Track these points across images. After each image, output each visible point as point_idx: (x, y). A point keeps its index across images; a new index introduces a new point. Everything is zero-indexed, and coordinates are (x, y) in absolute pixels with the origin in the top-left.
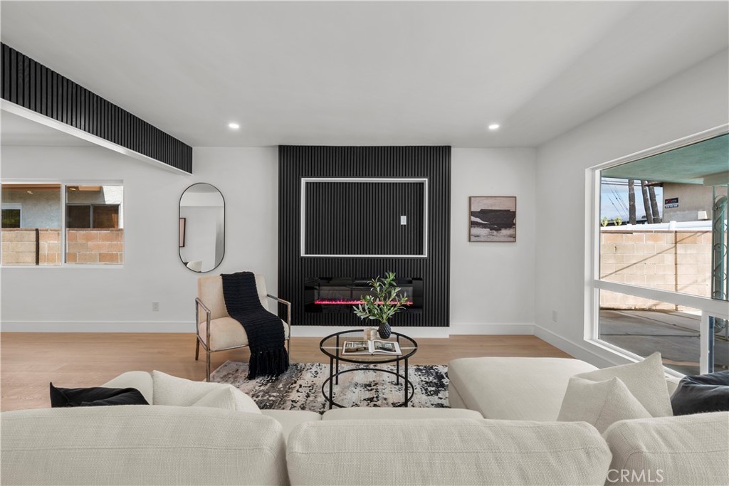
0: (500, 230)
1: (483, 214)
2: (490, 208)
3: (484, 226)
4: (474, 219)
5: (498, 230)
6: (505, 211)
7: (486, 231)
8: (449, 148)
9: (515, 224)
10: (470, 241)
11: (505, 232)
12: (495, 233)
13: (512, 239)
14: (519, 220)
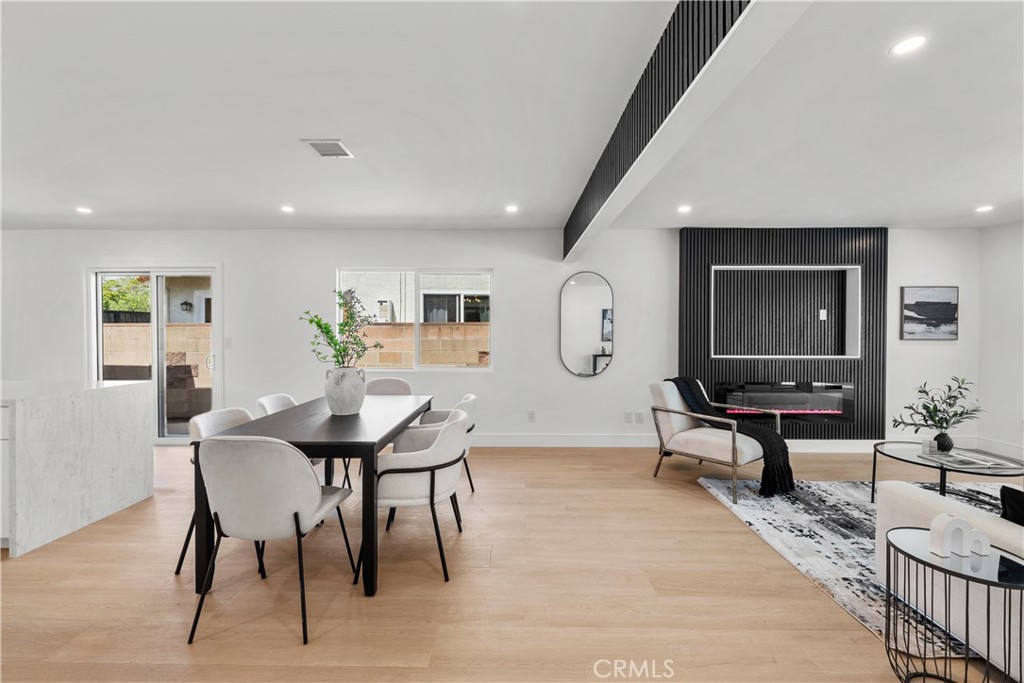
0: (939, 325)
1: (919, 307)
2: (927, 300)
3: (920, 321)
4: (907, 313)
5: (936, 326)
6: (945, 303)
7: (923, 327)
8: (886, 230)
9: (957, 319)
10: (901, 338)
11: (945, 328)
12: (933, 329)
13: (953, 337)
14: (961, 314)
